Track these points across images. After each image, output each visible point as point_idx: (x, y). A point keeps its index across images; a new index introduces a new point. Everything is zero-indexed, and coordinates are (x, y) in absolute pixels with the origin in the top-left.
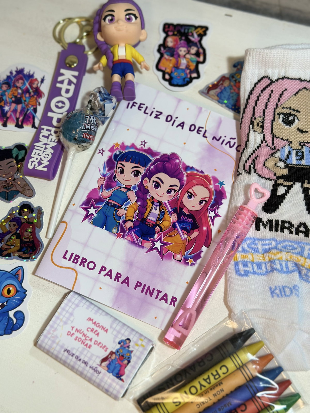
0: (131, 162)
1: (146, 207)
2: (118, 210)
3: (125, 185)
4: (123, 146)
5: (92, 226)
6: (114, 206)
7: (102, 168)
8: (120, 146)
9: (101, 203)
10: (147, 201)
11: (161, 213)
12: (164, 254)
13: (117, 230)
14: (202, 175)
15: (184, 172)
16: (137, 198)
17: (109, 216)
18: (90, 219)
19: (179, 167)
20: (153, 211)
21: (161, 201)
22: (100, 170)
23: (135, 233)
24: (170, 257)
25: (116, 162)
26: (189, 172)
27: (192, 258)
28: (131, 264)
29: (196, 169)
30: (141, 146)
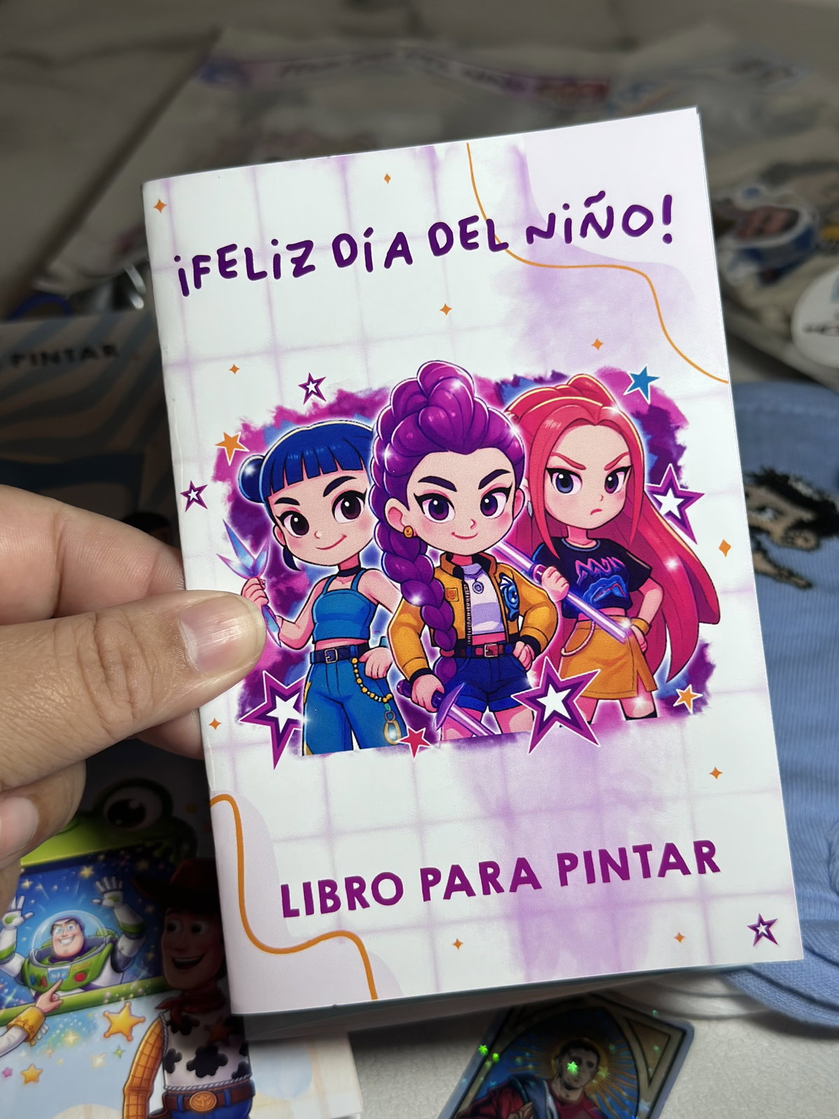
0: (309, 478)
1: (444, 598)
2: (362, 659)
3: (339, 565)
4: (254, 438)
5: (316, 760)
6: (345, 653)
7: (228, 549)
8: (241, 441)
9: (297, 668)
10: (436, 576)
11: (502, 592)
12: (589, 723)
13: (397, 727)
14: (563, 385)
15: (500, 412)
16: (398, 585)
17: (348, 698)
18: (294, 741)
19: (475, 402)
20: (475, 599)
21: (483, 551)
22: (226, 561)
23: (460, 705)
24: (612, 718)
25: (263, 505)
26: (515, 400)
27: (685, 684)
28: (505, 813)
29: (530, 377)
30: (309, 402)
